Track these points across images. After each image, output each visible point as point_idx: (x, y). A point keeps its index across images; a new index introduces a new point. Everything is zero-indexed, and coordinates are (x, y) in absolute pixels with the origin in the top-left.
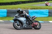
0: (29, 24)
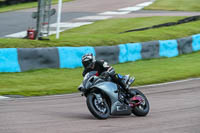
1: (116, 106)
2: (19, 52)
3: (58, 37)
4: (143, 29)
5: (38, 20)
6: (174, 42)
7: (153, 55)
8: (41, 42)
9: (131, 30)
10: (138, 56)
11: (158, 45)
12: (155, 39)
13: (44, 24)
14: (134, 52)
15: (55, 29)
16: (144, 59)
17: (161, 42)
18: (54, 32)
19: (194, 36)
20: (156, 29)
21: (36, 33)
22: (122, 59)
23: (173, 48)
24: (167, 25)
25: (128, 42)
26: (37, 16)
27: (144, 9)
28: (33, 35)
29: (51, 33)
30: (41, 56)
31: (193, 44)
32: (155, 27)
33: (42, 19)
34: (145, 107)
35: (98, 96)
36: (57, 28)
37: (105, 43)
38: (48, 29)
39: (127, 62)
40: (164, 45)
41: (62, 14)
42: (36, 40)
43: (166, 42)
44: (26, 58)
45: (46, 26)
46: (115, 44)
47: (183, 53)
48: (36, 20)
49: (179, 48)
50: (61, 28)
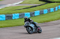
4: (20, 9)
6: (29, 13)
7: (22, 17)
9: (16, 10)
10: (18, 17)
11: (24, 14)
12: (23, 12)
14: (17, 16)
16: (20, 18)
17: (25, 13)
19: (35, 11)
20: (24, 10)
22: (13, 18)
23: (29, 15)
24: (27, 8)
25: (15, 13)
27: (20, 4)
31: (35, 14)
32: (23, 9)
34: (41, 31)
35: (30, 28)
37: (8, 13)
39: (15, 19)
40: (26, 14)
43: (26, 13)
46: (11, 14)
47: (32, 16)
49: (30, 15)
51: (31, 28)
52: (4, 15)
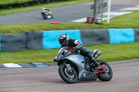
0: (91, 70)
1: (83, 73)
2: (81, 32)
3: (108, 22)
5: (95, 10)
8: (97, 26)
13: (99, 13)
15: (106, 16)
18: (106, 19)
21: (93, 19)
26: (94, 7)
28: (91, 21)
29: (104, 19)
30: (97, 35)
33: (97, 9)
36: (108, 16)
38: (102, 16)
41: (112, 6)
42: (93, 24)
44: (86, 37)
45: (100, 14)
48: (93, 10)
50: (111, 16)
51: (74, 65)
52: (131, 29)
